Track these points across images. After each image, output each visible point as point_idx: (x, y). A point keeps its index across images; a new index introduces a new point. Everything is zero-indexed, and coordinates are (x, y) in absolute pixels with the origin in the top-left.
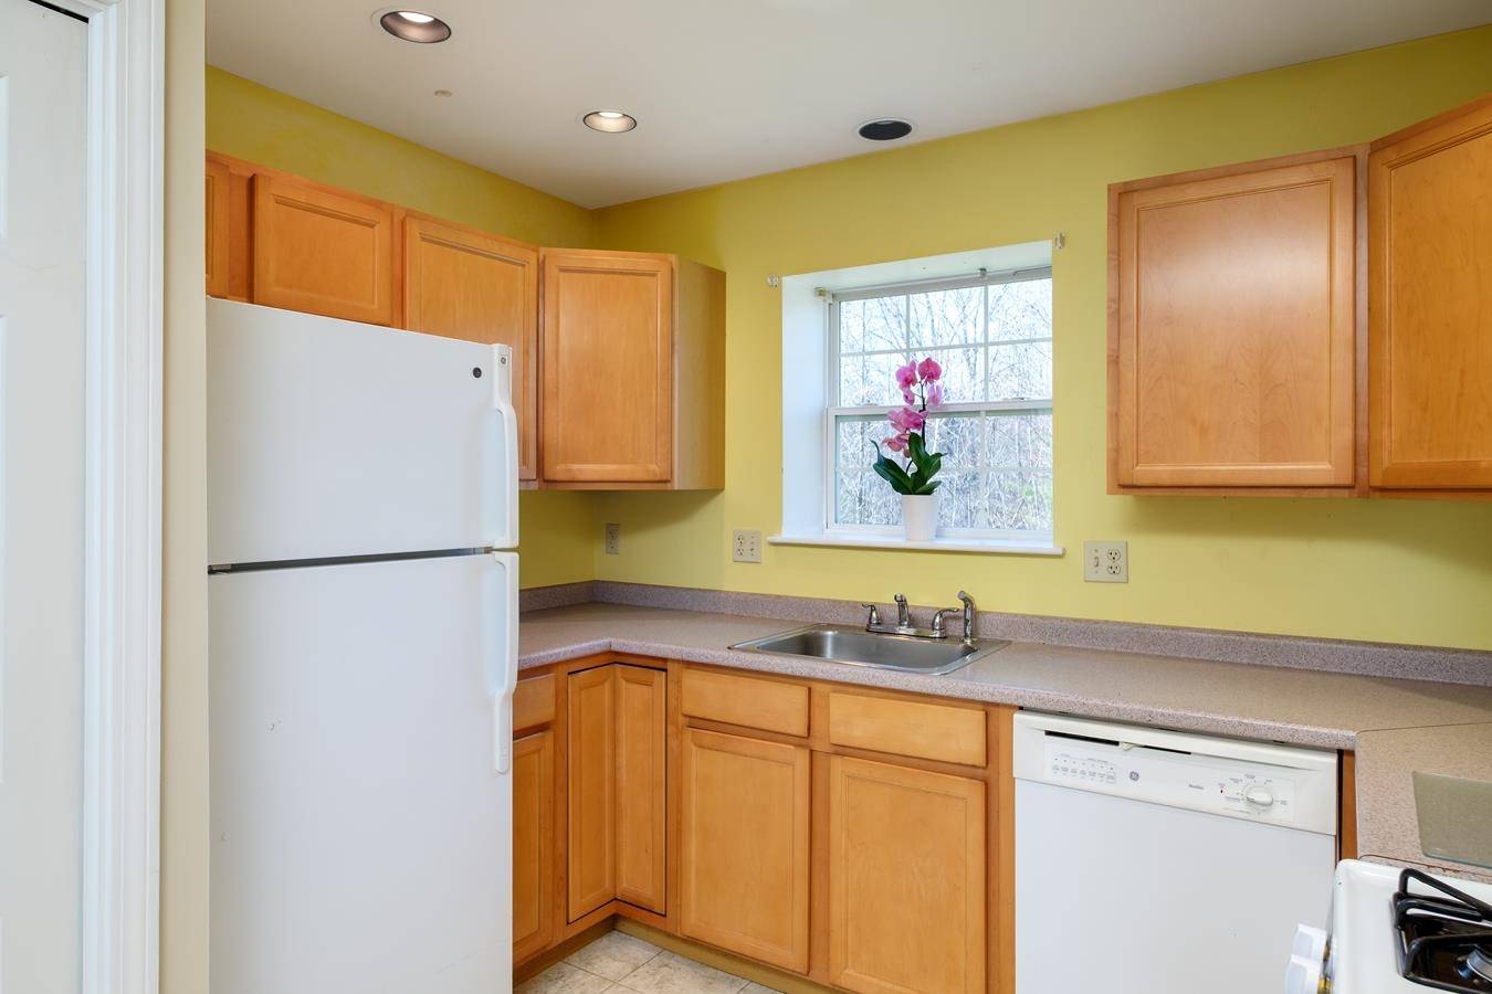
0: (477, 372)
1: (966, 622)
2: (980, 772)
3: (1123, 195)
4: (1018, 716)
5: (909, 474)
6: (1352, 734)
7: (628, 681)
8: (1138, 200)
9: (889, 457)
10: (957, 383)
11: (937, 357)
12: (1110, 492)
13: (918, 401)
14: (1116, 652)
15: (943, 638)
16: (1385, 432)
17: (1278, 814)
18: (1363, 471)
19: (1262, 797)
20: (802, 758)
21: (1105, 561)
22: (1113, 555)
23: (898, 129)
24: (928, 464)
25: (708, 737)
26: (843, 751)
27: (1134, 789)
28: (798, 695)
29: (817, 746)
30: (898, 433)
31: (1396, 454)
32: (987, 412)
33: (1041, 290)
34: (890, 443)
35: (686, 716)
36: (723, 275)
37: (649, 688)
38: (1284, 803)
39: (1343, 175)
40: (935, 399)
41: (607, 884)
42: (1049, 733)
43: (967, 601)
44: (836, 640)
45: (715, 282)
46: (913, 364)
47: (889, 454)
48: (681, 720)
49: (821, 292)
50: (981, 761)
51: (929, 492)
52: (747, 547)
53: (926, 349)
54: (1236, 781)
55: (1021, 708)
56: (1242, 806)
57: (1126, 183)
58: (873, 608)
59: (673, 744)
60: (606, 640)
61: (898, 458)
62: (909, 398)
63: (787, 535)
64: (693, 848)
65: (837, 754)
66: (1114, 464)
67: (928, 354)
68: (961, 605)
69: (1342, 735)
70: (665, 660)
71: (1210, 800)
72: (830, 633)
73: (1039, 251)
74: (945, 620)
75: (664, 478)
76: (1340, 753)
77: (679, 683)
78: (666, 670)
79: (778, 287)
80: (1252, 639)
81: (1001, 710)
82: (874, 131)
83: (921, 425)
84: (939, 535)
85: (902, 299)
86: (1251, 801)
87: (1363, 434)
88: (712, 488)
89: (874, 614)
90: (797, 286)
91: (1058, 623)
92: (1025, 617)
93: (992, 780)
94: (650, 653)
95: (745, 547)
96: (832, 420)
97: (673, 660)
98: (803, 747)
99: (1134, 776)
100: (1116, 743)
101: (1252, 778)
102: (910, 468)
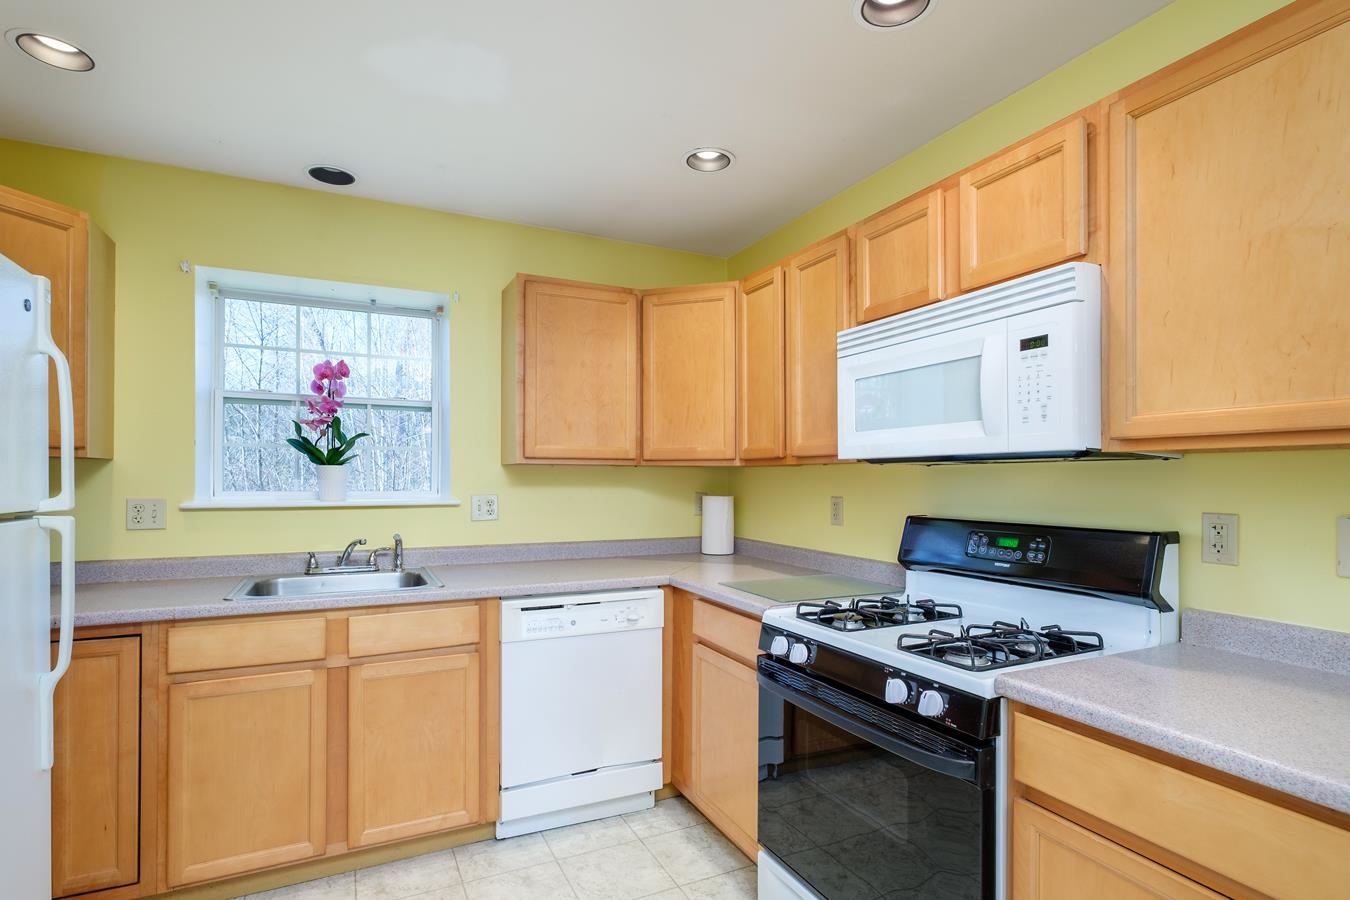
1: (396, 556)
2: (474, 646)
4: (502, 603)
5: (325, 450)
6: (664, 577)
8: (537, 290)
11: (348, 361)
13: (329, 392)
14: (494, 564)
15: (377, 571)
16: (652, 432)
17: (641, 624)
19: (632, 617)
20: (317, 677)
21: (485, 508)
22: (489, 502)
23: (344, 178)
24: (343, 443)
25: (206, 686)
26: (360, 661)
27: (573, 630)
28: (316, 626)
29: (336, 663)
30: (314, 417)
31: (658, 444)
32: (373, 406)
35: (171, 674)
36: (113, 243)
38: (643, 617)
39: (631, 302)
40: (341, 393)
42: (523, 609)
43: (398, 542)
44: (284, 586)
45: (110, 247)
46: (328, 363)
48: (163, 680)
49: (212, 285)
50: (475, 639)
51: (342, 464)
52: (145, 513)
53: (340, 354)
54: (622, 612)
55: (505, 598)
56: (626, 624)
57: (528, 275)
58: (309, 554)
59: (150, 705)
61: (312, 436)
62: (318, 390)
63: (197, 501)
65: (354, 665)
67: (340, 358)
70: (140, 623)
71: (610, 625)
72: (281, 580)
76: (660, 587)
77: (162, 645)
78: (140, 635)
79: (189, 274)
81: (489, 602)
82: (319, 174)
83: (334, 412)
85: (293, 309)
86: (629, 620)
87: (639, 433)
88: (107, 458)
89: (313, 560)
90: (202, 273)
91: (455, 550)
92: (433, 548)
93: (484, 651)
94: (123, 620)
95: (142, 515)
96: (220, 401)
97: (151, 623)
98: (321, 668)
99: (573, 623)
100: (561, 606)
101: (628, 608)
102: (324, 447)
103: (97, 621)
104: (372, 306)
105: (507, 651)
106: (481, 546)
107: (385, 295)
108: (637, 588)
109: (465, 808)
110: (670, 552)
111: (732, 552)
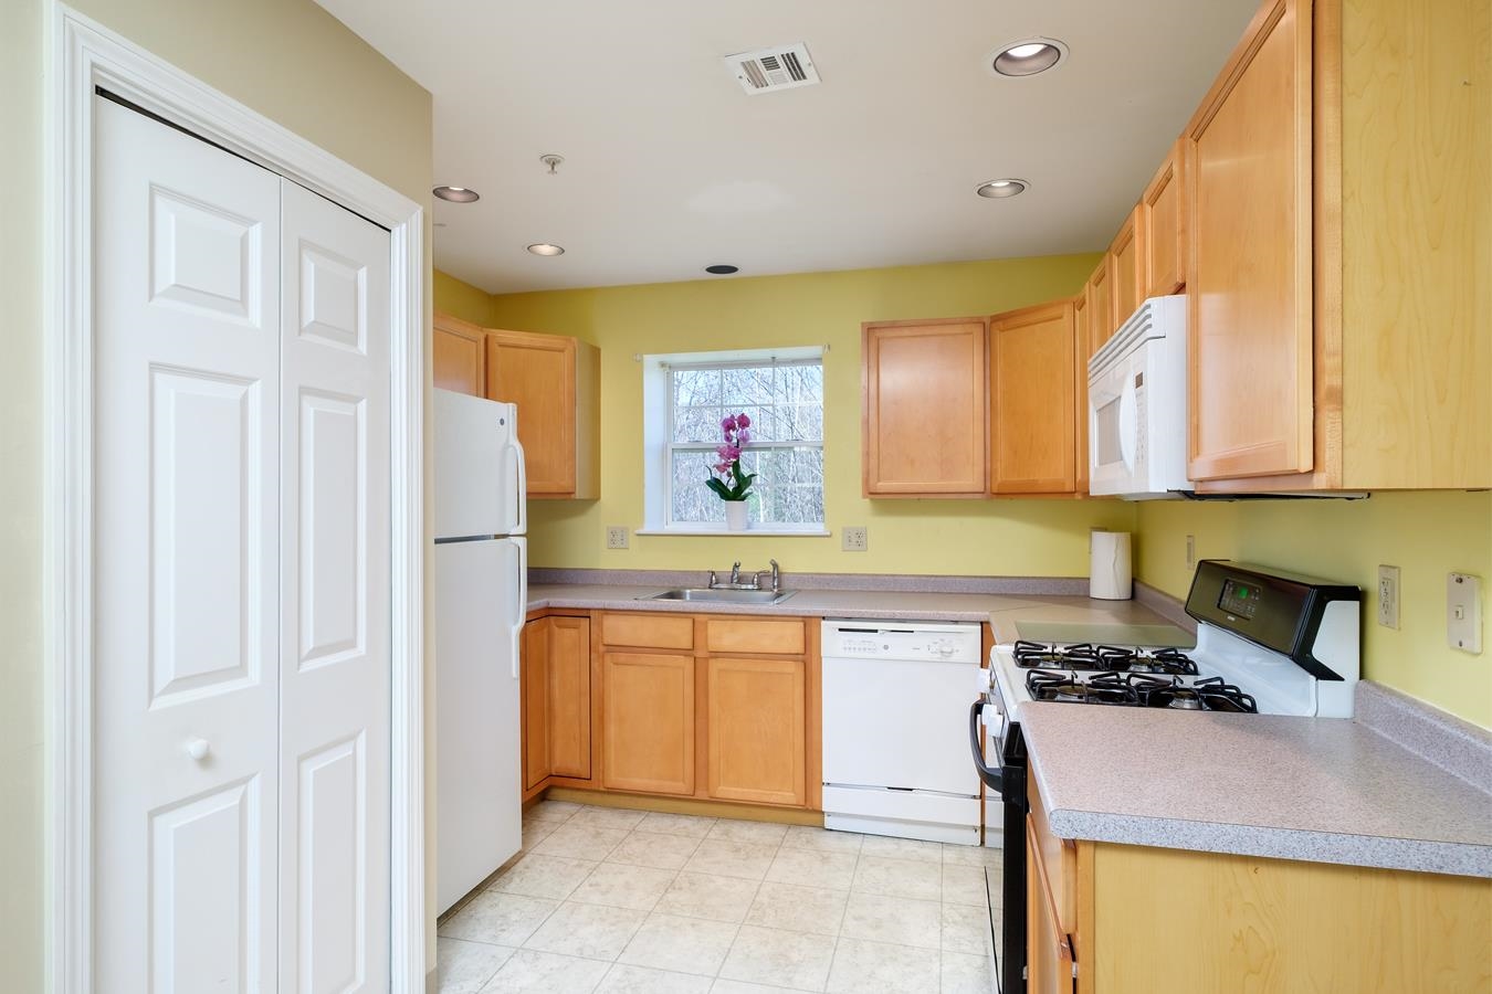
0: (502, 422)
1: (774, 578)
2: (800, 656)
3: (870, 330)
4: (823, 622)
5: (731, 488)
6: (987, 613)
7: (559, 627)
8: (878, 333)
9: (718, 477)
10: (758, 432)
11: (746, 412)
12: (864, 497)
13: (735, 441)
15: (760, 589)
16: (999, 464)
17: (955, 657)
18: (988, 485)
19: (946, 649)
20: (688, 663)
21: (854, 539)
22: (859, 535)
23: (729, 269)
24: (743, 482)
25: (622, 657)
26: (716, 655)
27: (884, 654)
28: (686, 624)
29: (699, 654)
30: (723, 461)
31: (1002, 477)
33: (816, 372)
34: (718, 467)
35: (605, 645)
36: (599, 350)
37: (576, 630)
38: (957, 651)
39: (978, 331)
40: (745, 439)
41: (546, 766)
42: (840, 630)
43: (775, 566)
44: (691, 594)
45: (595, 353)
46: (732, 416)
47: (717, 474)
48: (602, 648)
49: (663, 365)
50: (801, 650)
51: (743, 499)
52: (618, 537)
53: (742, 407)
54: (935, 643)
55: (824, 618)
56: (939, 655)
57: (871, 323)
58: (713, 573)
59: (595, 665)
60: (545, 600)
61: (724, 479)
62: (728, 439)
63: (647, 529)
64: (612, 731)
65: (712, 657)
66: (866, 481)
67: (742, 410)
68: (771, 569)
69: (983, 615)
70: (589, 609)
71: (924, 654)
72: (688, 591)
73: (816, 351)
74: (759, 578)
75: (570, 490)
76: (982, 623)
77: (600, 625)
78: (589, 617)
79: (641, 362)
80: (933, 579)
81: (814, 620)
82: (715, 270)
83: (737, 456)
84: (749, 528)
86: (943, 652)
87: (988, 465)
88: (595, 498)
89: (714, 578)
90: (651, 361)
91: (828, 577)
92: (808, 574)
93: (807, 661)
94: (579, 606)
95: (617, 538)
96: (670, 451)
97: (595, 609)
98: (690, 656)
99: (886, 647)
100: (876, 631)
101: (942, 640)
102: (731, 484)
103: (567, 605)
104: (774, 362)
105: (825, 664)
106: (850, 575)
107: (782, 353)
108: (956, 622)
109: (793, 791)
110: (1053, 592)
111: (1129, 596)
